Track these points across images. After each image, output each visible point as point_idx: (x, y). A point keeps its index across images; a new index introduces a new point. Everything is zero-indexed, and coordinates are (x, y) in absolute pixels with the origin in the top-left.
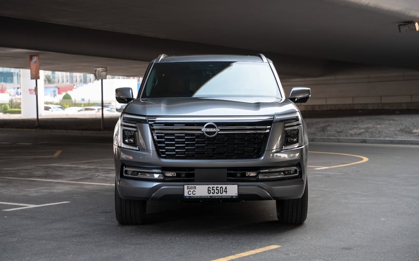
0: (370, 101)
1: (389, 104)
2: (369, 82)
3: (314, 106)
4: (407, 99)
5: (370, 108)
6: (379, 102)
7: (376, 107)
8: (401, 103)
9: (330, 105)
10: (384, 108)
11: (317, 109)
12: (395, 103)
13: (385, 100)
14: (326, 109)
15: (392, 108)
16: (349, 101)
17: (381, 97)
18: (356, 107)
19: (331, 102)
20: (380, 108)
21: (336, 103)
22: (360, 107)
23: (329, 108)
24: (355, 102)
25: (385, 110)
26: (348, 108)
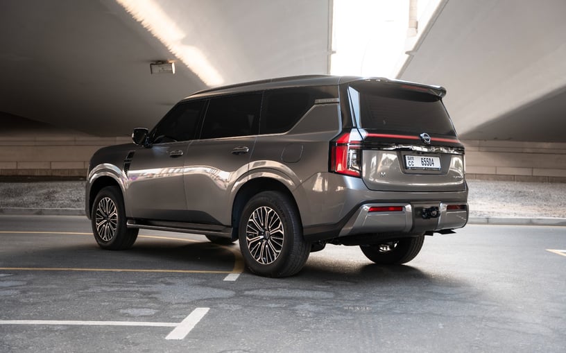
0: (38, 166)
1: (58, 170)
2: (35, 146)
4: (79, 166)
5: (37, 174)
6: (48, 167)
7: (44, 174)
8: (72, 170)
10: (54, 174)
12: (66, 170)
13: (54, 166)
15: (63, 175)
16: (12, 166)
17: (51, 163)
18: (20, 173)
20: (49, 174)
22: (26, 173)
24: (19, 168)
25: (55, 176)
26: (11, 173)
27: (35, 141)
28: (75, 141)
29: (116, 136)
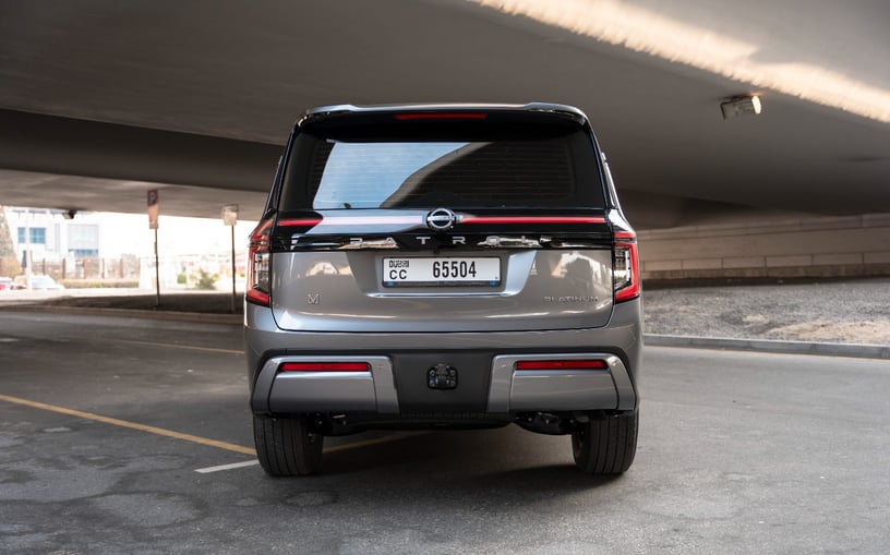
0: (748, 263)
1: (777, 268)
3: (664, 272)
4: (805, 261)
5: (749, 274)
6: (761, 265)
7: (757, 274)
8: (796, 268)
9: (688, 271)
10: (771, 274)
11: (668, 277)
12: (787, 267)
13: (771, 263)
14: (681, 277)
15: (782, 275)
16: (716, 265)
17: (765, 258)
18: (727, 275)
19: (689, 266)
20: (765, 275)
21: (697, 268)
22: (734, 274)
23: (686, 276)
24: (725, 267)
25: (772, 278)
26: (715, 275)
27: (747, 228)
28: (801, 225)
29: (861, 213)
